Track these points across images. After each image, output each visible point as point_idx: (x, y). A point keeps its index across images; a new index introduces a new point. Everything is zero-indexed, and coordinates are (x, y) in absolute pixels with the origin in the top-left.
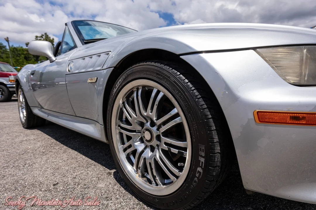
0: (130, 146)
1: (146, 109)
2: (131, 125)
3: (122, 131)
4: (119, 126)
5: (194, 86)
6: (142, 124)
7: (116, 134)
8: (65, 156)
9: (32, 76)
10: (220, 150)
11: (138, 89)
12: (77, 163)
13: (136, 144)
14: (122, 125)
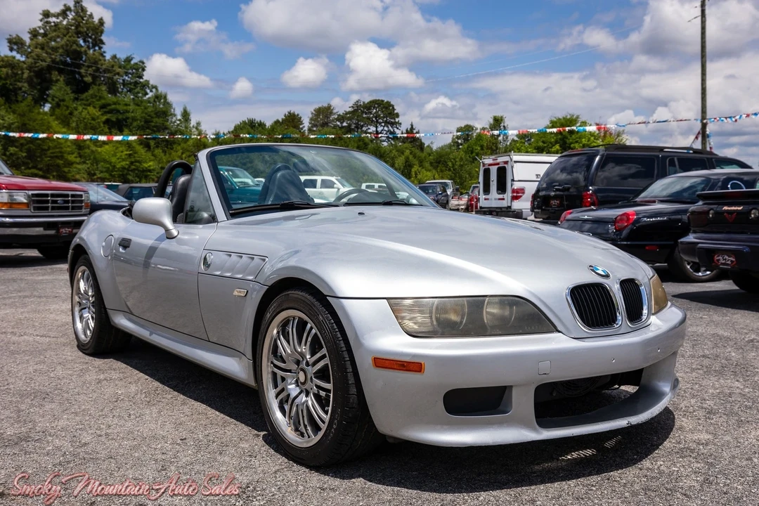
0: (283, 390)
1: (300, 343)
2: (284, 362)
3: (276, 370)
4: (272, 363)
5: (338, 328)
6: (298, 363)
7: (268, 373)
8: (186, 409)
9: (121, 250)
10: (357, 392)
11: (294, 318)
12: (208, 420)
13: (289, 387)
14: (276, 362)
